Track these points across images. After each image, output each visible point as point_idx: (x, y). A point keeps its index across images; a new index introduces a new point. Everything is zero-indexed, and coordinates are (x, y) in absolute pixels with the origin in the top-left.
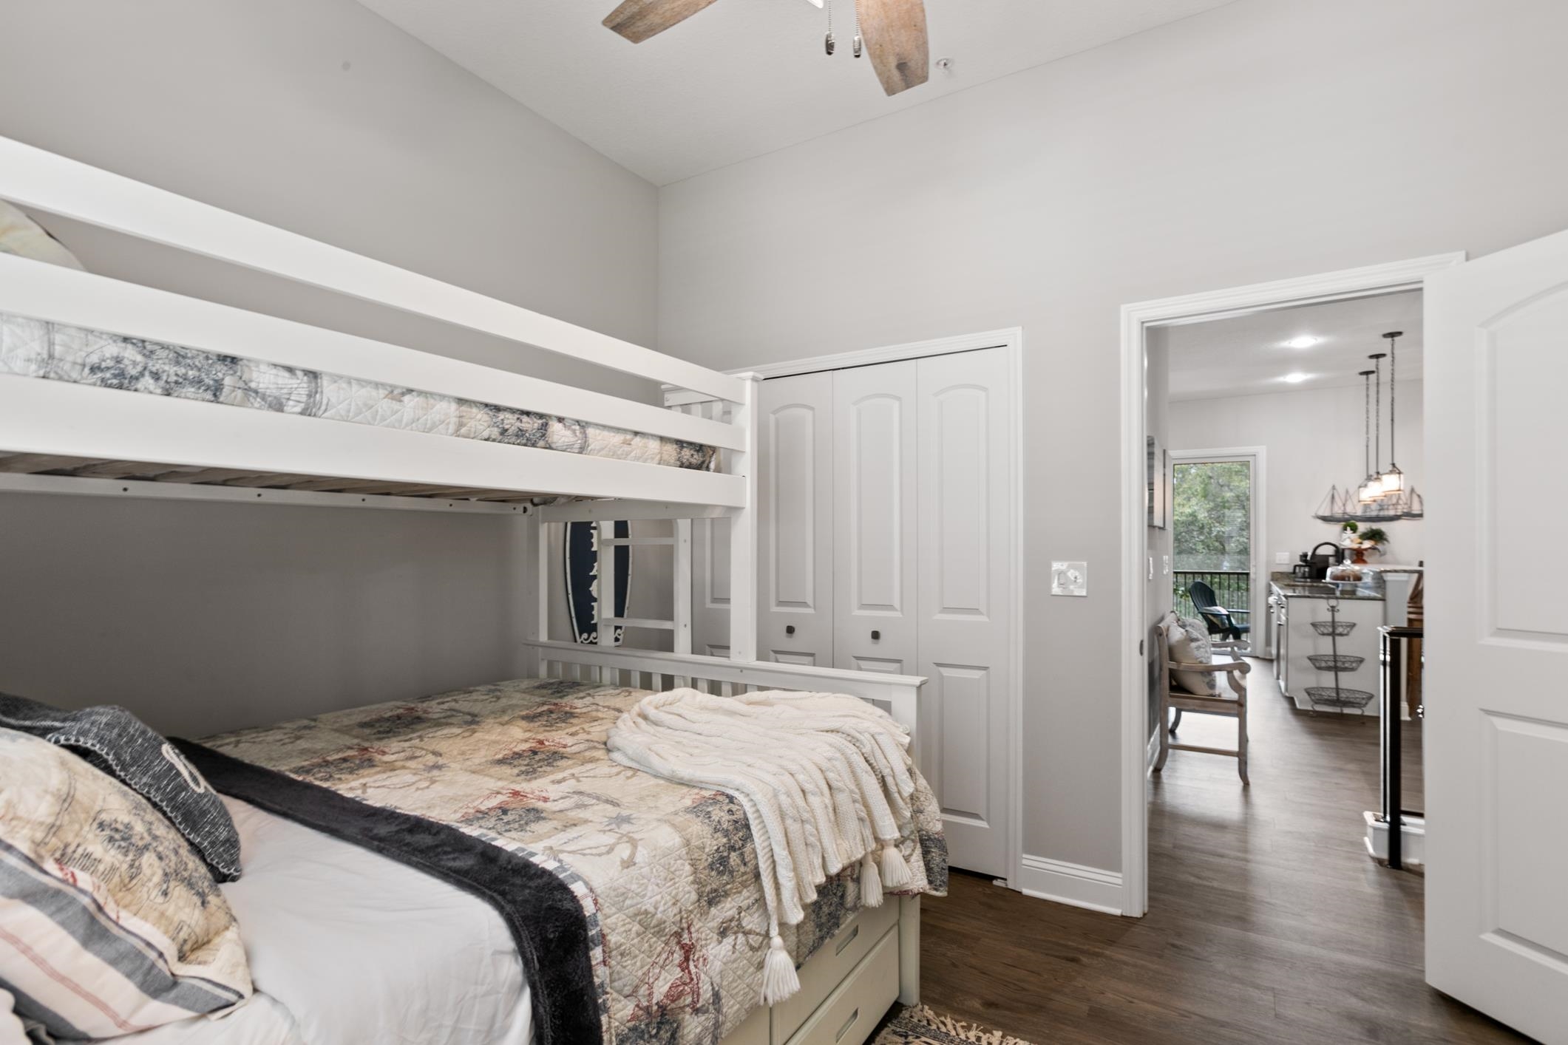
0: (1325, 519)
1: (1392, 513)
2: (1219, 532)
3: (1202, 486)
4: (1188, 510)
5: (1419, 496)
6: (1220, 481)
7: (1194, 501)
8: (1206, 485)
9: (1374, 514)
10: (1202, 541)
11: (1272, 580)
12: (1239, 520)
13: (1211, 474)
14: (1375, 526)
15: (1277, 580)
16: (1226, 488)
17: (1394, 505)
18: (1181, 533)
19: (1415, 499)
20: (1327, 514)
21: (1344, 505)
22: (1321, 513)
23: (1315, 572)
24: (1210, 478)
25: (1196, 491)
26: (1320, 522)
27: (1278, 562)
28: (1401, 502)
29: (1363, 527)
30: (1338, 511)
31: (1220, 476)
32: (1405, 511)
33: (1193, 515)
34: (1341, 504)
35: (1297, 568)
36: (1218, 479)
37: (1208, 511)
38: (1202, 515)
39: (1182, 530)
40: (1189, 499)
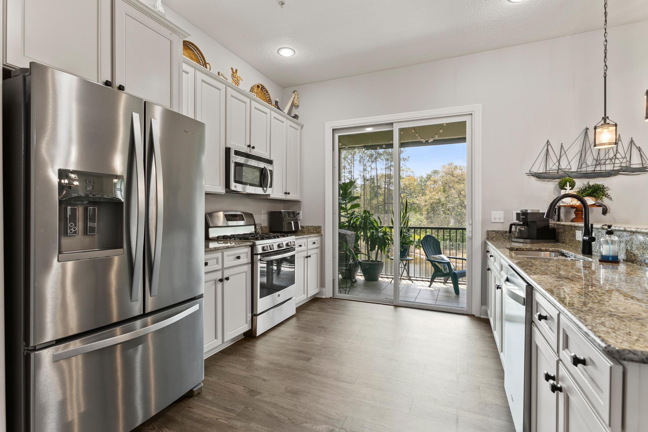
0: (539, 176)
1: (609, 168)
2: (449, 207)
3: (443, 187)
4: (437, 197)
5: (639, 149)
6: (450, 185)
7: (440, 193)
8: (444, 187)
9: (590, 169)
10: (443, 211)
11: (488, 239)
12: (458, 202)
13: (446, 182)
14: (593, 182)
15: (492, 239)
16: (452, 189)
17: (611, 159)
18: (435, 207)
19: (635, 151)
20: (541, 170)
21: (559, 161)
22: (535, 170)
23: (534, 232)
24: (446, 184)
25: (440, 189)
26: (533, 179)
27: (493, 221)
28: (618, 156)
29: (580, 184)
30: (552, 166)
31: (450, 183)
32: (623, 165)
33: (439, 199)
34: (555, 160)
35: (513, 227)
36: (449, 184)
37: (445, 198)
38: (443, 200)
39: (435, 206)
40: (437, 193)
